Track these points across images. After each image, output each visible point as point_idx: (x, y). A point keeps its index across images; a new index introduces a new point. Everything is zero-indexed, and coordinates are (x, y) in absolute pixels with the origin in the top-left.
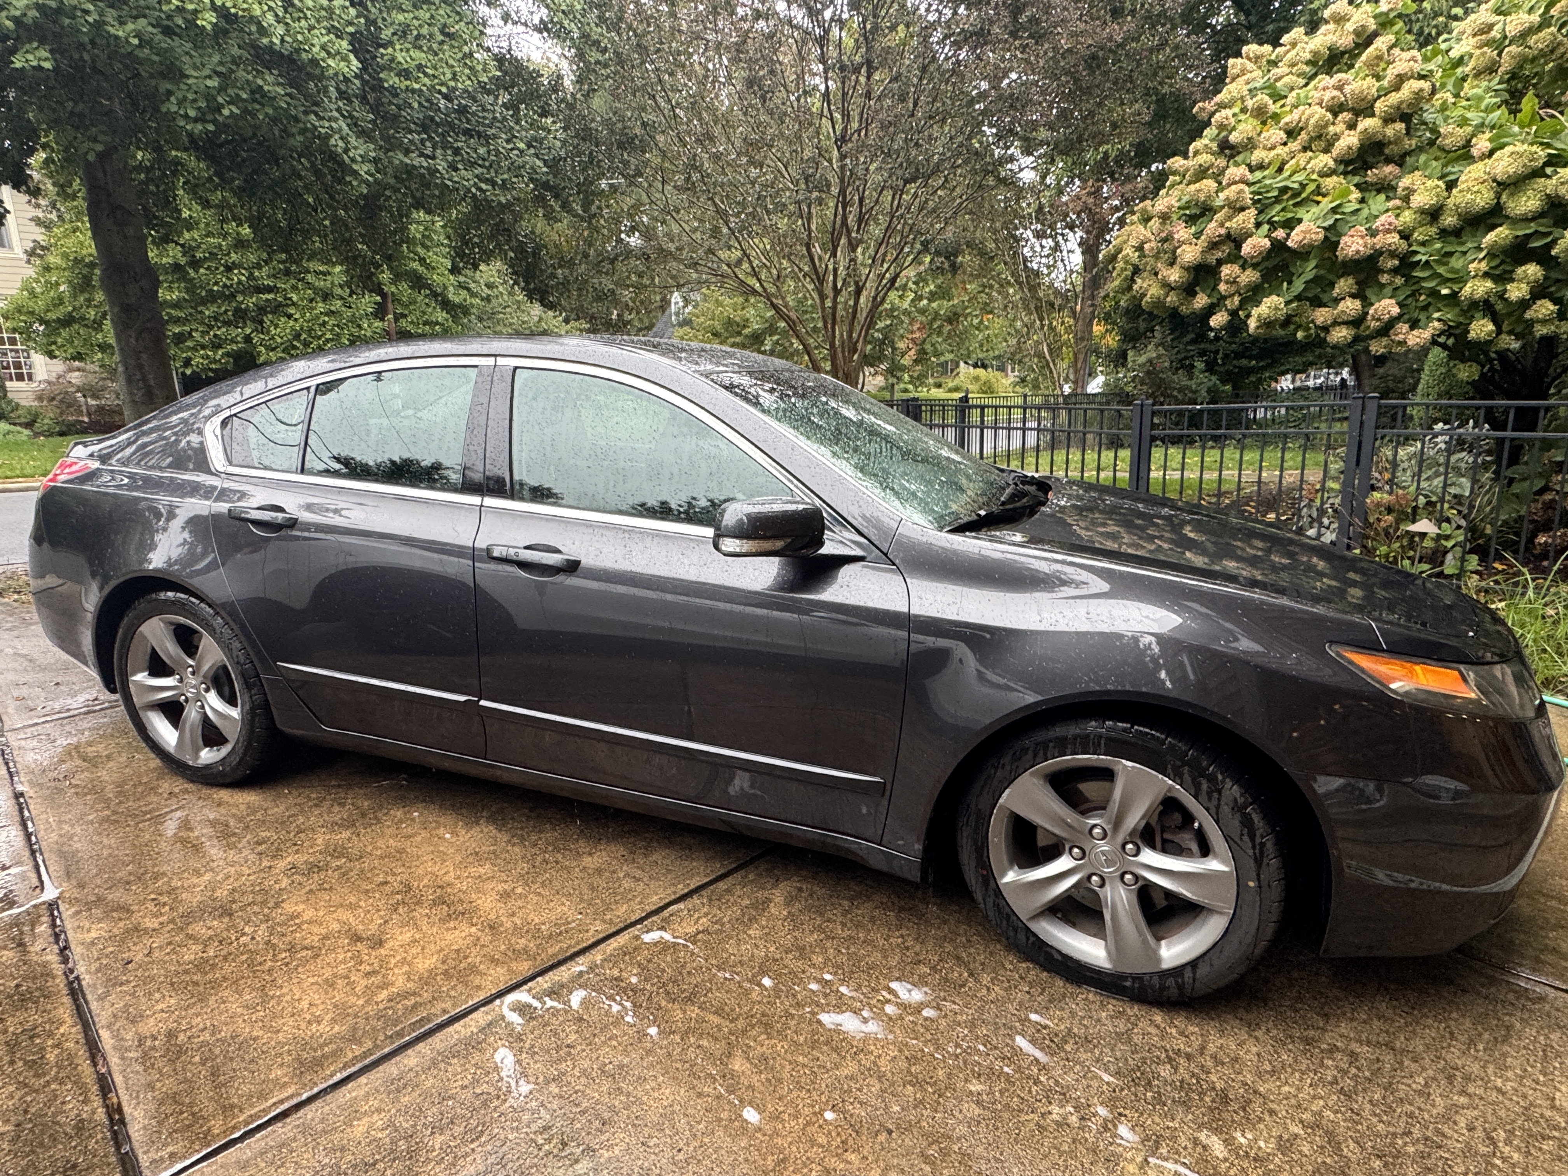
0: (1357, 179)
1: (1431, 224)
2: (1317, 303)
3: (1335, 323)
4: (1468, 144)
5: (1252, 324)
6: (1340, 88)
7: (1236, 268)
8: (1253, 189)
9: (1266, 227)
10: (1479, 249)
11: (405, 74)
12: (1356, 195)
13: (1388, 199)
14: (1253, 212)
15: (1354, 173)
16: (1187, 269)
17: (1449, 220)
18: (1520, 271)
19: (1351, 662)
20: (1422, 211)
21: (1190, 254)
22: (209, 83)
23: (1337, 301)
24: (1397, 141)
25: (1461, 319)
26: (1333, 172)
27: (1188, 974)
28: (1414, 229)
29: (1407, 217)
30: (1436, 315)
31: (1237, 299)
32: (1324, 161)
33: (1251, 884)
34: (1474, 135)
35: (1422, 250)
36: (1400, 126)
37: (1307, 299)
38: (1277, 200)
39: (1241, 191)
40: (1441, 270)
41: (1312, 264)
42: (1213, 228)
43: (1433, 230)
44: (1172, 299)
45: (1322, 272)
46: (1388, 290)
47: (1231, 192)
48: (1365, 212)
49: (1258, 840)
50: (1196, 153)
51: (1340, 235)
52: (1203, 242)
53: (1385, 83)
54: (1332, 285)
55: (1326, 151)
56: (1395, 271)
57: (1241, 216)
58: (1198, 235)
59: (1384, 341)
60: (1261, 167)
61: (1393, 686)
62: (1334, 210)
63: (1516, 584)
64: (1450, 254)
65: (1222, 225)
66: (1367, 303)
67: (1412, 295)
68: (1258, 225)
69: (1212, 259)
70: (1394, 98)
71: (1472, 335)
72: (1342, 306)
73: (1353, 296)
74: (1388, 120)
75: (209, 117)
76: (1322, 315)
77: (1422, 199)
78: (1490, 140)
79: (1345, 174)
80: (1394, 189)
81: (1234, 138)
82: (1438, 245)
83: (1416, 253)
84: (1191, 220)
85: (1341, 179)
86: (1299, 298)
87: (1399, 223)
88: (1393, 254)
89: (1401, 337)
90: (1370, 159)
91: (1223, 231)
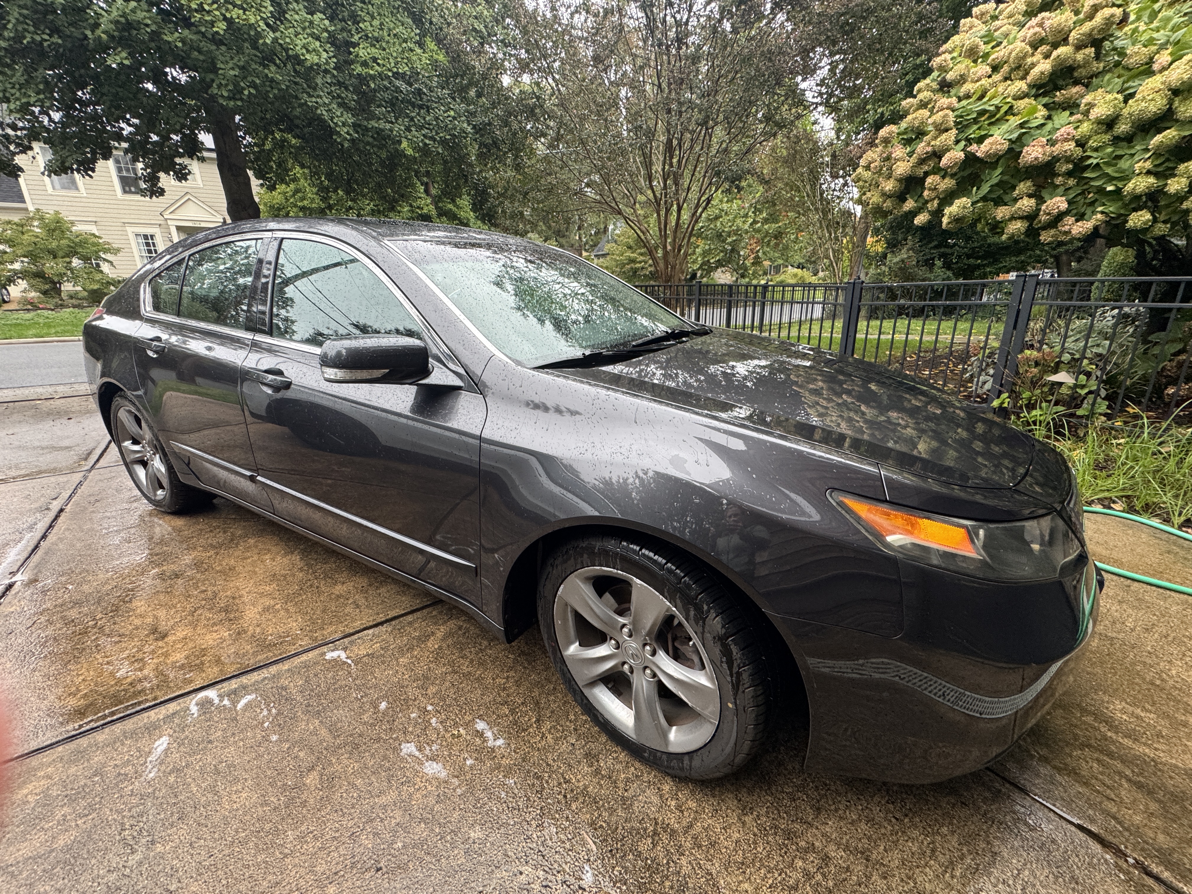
0: (1045, 100)
1: (1106, 132)
2: (999, 202)
3: (1013, 218)
4: (1151, 61)
5: (945, 220)
6: (1041, 25)
7: (937, 178)
8: (956, 113)
9: (963, 143)
10: (1147, 150)
11: (365, 64)
12: (1043, 112)
13: (1072, 114)
14: (954, 131)
15: (1044, 95)
16: (900, 180)
17: (1122, 128)
18: (1182, 167)
19: (849, 511)
20: (1099, 122)
21: (902, 168)
22: (232, 73)
23: (1016, 200)
24: (1086, 63)
25: (1122, 212)
26: (1026, 95)
27: (686, 761)
28: (1090, 137)
29: (1085, 127)
30: (1100, 209)
31: (936, 202)
32: (1021, 86)
33: (730, 705)
34: (1158, 52)
35: (1095, 154)
36: (1090, 51)
37: (992, 200)
38: (975, 121)
39: (946, 115)
40: (1109, 170)
41: (999, 170)
42: (922, 148)
43: (1107, 137)
44: (888, 204)
45: (1006, 178)
46: (1061, 190)
47: (938, 117)
48: (1049, 126)
49: (735, 670)
50: (919, 91)
51: (1023, 146)
52: (914, 159)
53: (1082, 16)
54: (1014, 188)
55: (1023, 78)
56: (1069, 174)
57: (944, 136)
58: (910, 154)
59: (1052, 232)
60: (968, 96)
61: (889, 539)
62: (1021, 126)
63: (1135, 426)
64: (1120, 157)
65: (929, 144)
66: (1041, 200)
67: (1083, 193)
68: (957, 142)
69: (920, 172)
70: (1087, 27)
71: (1130, 224)
72: (1019, 204)
73: (1030, 196)
74: (1078, 47)
75: (238, 96)
76: (1001, 212)
77: (1101, 111)
78: (1171, 54)
79: (1036, 97)
80: (1078, 106)
81: (950, 76)
82: (1109, 150)
83: (1089, 157)
84: (908, 142)
85: (1032, 101)
86: (984, 199)
87: (1078, 134)
88: (1068, 159)
89: (1067, 228)
90: (1061, 83)
91: (929, 149)
